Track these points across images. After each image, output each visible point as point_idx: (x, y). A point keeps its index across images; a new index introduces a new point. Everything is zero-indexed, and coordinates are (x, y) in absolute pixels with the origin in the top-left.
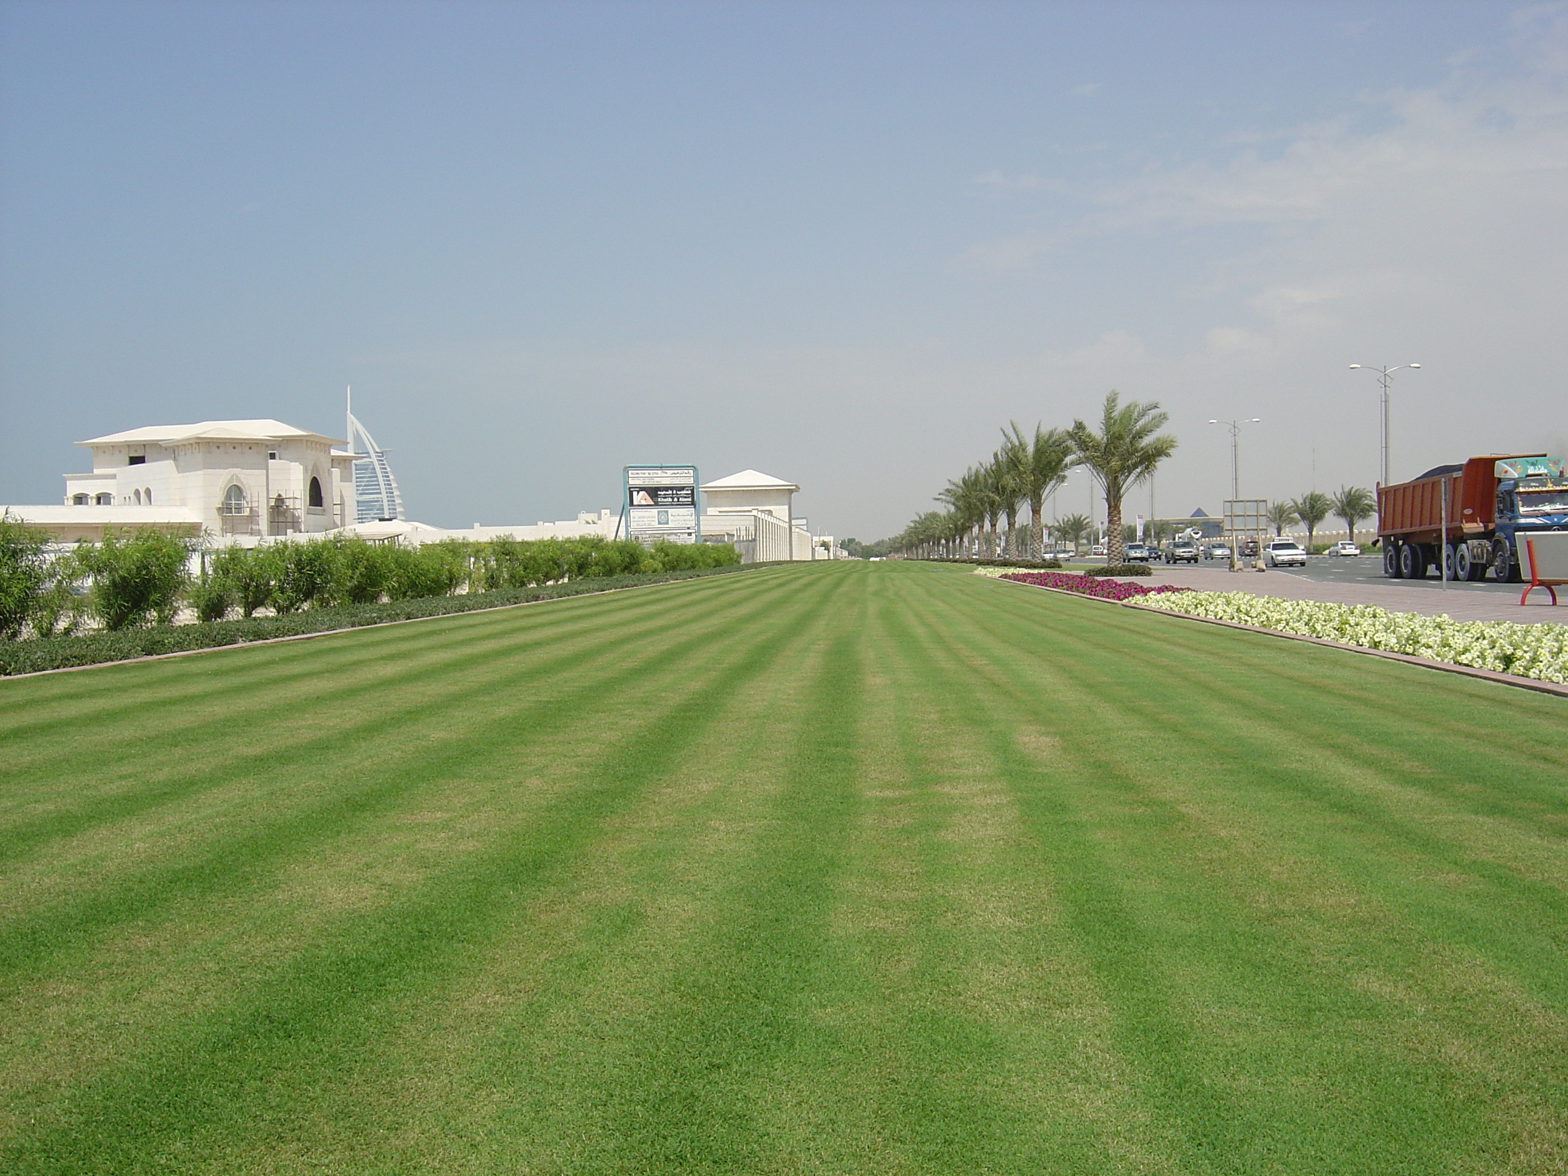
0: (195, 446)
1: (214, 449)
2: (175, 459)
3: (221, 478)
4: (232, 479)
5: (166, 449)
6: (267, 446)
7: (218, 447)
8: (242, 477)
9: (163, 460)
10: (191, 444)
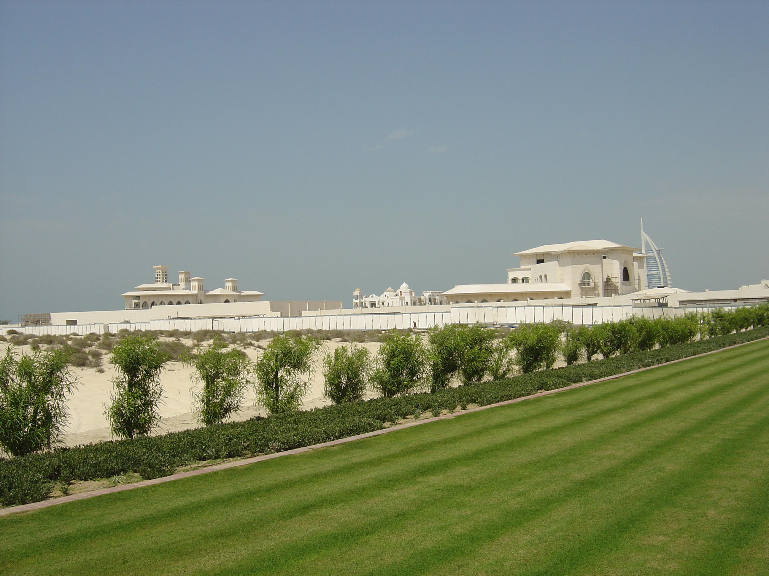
0: (567, 254)
1: (577, 255)
2: (558, 261)
3: (579, 269)
4: (585, 269)
5: (554, 256)
6: (602, 253)
7: (578, 254)
8: (590, 268)
9: (553, 261)
10: (566, 253)
